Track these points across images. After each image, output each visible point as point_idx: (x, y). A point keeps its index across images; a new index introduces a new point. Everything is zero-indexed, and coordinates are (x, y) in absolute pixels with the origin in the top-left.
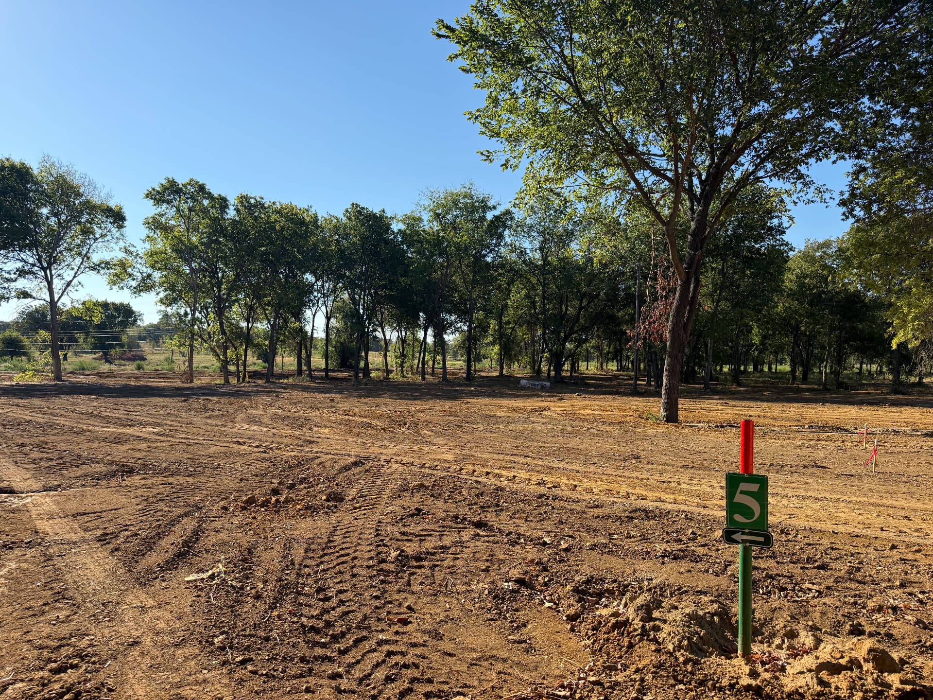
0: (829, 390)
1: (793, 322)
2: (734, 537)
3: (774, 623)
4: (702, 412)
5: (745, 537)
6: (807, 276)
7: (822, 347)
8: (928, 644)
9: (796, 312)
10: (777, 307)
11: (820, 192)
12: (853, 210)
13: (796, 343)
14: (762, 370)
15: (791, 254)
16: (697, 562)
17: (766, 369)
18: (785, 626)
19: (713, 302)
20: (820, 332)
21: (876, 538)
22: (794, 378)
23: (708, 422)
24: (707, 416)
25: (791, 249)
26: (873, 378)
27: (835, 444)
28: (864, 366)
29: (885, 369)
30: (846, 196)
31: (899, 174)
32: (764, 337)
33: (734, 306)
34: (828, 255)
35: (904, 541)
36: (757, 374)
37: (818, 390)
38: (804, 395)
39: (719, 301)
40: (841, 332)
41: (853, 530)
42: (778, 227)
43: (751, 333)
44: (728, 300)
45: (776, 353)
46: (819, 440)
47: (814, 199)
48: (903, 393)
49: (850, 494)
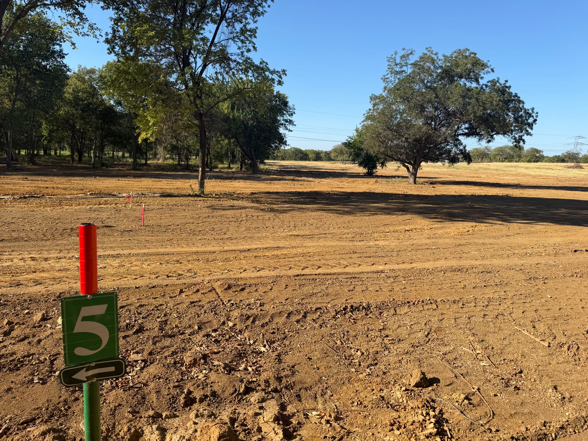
0: (96, 168)
1: (71, 122)
2: (76, 376)
3: (117, 431)
4: (6, 186)
5: (91, 373)
6: (80, 91)
7: (91, 140)
8: (241, 390)
9: (73, 115)
11: (92, 29)
12: (114, 48)
13: (73, 137)
14: (50, 154)
15: (68, 73)
16: (18, 369)
17: (53, 153)
18: (129, 429)
20: (89, 130)
21: (167, 285)
22: (73, 160)
23: (13, 195)
24: (11, 189)
25: (68, 70)
26: (120, 160)
27: (112, 206)
28: (115, 153)
29: (127, 155)
30: (110, 36)
31: (144, 27)
32: (51, 131)
33: (28, 106)
34: (93, 79)
35: (185, 284)
36: (47, 157)
37: (90, 168)
38: (81, 171)
39: (15, 101)
40: (103, 131)
41: (148, 281)
42: (59, 52)
43: (41, 127)
44: (22, 101)
45: (59, 142)
46: (100, 204)
47: (88, 33)
48: (138, 170)
49: (136, 248)
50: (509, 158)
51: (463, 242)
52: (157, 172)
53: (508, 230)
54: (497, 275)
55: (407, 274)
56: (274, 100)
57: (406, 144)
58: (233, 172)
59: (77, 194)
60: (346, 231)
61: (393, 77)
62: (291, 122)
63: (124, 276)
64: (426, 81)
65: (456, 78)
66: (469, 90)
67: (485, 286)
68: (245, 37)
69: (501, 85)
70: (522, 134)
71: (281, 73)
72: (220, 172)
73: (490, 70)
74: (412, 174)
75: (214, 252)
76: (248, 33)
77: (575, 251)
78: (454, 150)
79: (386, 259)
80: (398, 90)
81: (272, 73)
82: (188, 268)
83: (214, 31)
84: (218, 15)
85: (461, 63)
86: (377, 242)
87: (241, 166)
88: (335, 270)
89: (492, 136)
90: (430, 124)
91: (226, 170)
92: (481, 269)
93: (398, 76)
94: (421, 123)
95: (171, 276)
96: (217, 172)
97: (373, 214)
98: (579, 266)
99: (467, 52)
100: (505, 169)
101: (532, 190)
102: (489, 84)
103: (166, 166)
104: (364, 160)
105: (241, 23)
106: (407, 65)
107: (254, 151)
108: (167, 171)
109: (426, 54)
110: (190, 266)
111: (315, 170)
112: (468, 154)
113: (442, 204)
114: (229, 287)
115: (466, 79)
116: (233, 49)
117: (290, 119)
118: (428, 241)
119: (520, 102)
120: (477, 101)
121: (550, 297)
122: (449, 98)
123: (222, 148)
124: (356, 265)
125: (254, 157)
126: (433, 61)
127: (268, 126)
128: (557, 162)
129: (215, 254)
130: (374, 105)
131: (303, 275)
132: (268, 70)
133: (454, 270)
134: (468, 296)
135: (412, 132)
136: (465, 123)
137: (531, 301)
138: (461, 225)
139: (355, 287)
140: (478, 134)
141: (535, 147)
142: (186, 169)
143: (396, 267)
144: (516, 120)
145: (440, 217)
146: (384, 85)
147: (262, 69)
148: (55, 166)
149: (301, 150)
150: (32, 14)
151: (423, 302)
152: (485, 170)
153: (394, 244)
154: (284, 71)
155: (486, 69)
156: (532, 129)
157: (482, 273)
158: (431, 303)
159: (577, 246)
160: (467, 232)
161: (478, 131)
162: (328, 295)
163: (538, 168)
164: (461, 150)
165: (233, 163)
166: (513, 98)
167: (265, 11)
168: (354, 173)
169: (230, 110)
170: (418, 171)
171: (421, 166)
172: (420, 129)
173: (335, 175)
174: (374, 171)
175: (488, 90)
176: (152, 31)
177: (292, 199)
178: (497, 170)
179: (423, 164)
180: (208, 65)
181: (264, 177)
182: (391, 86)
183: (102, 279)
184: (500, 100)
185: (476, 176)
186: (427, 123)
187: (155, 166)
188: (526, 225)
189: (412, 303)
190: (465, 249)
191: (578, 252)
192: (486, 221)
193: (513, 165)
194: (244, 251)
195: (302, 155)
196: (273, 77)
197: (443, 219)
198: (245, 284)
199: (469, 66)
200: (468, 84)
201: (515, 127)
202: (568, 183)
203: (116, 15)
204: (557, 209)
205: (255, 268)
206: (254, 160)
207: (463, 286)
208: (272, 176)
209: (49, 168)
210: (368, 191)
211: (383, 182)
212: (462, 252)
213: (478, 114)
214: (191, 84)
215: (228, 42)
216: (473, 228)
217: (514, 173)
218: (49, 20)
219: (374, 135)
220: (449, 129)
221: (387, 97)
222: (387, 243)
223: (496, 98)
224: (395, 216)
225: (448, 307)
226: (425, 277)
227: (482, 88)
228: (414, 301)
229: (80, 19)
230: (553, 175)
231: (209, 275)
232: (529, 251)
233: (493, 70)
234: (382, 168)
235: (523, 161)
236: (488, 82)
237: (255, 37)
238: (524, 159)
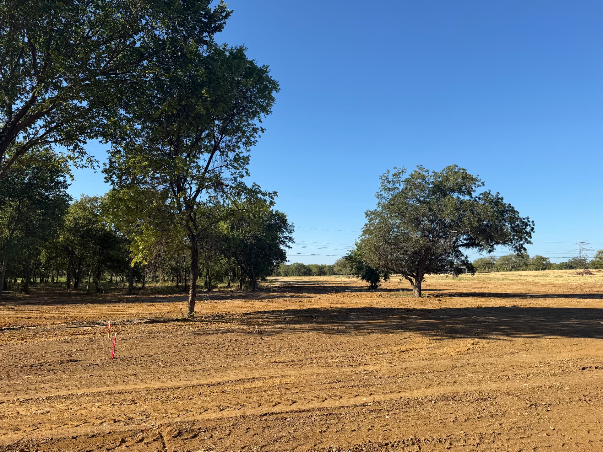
0: (91, 294)
1: (70, 249)
6: (81, 218)
7: (88, 266)
9: (72, 242)
10: (59, 238)
11: (91, 161)
12: (111, 177)
13: (71, 262)
14: (47, 281)
15: (70, 202)
17: (50, 280)
19: (9, 230)
20: (87, 256)
21: (110, 433)
22: (69, 286)
25: (71, 199)
26: (118, 285)
27: (89, 336)
28: (113, 277)
29: (125, 279)
30: (107, 167)
31: (139, 158)
32: (49, 259)
33: (27, 235)
34: (95, 206)
35: (131, 430)
36: (43, 284)
37: (83, 294)
38: (73, 298)
39: (14, 230)
40: (100, 256)
41: (91, 428)
42: (63, 183)
43: (40, 254)
44: (21, 230)
45: (57, 269)
46: (77, 335)
47: (86, 165)
48: (134, 294)
49: (94, 386)
50: (515, 267)
51: (460, 363)
52: (152, 296)
53: (512, 347)
54: (494, 403)
55: (392, 406)
56: (273, 219)
57: (406, 257)
58: (232, 291)
59: (59, 324)
60: (334, 354)
61: (386, 193)
62: (290, 239)
63: (66, 422)
64: (418, 196)
65: (448, 193)
66: (462, 203)
67: (478, 418)
68: (239, 164)
69: (493, 196)
70: (522, 243)
71: (273, 194)
72: (219, 291)
73: (480, 184)
74: (416, 286)
75: (178, 388)
76: (241, 160)
77: (584, 369)
78: (456, 261)
79: (373, 388)
80: (392, 205)
81: (264, 195)
82: (142, 409)
83: (208, 160)
84: (212, 146)
85: (451, 179)
86: (367, 367)
87: (241, 284)
88: (311, 406)
89: (492, 246)
90: (428, 237)
91: (225, 289)
92: (476, 396)
93: (391, 193)
94: (418, 236)
95: (118, 421)
96: (215, 292)
97: (369, 333)
98: (587, 388)
99: (456, 168)
100: (513, 278)
101: (541, 299)
102: (481, 196)
103: (163, 289)
104: (366, 273)
105: (235, 151)
106: (399, 183)
107: (254, 268)
108: (163, 294)
109: (417, 172)
110: (145, 407)
111: (317, 285)
112: (471, 264)
113: (446, 319)
114: (180, 434)
115: (459, 192)
116: (226, 175)
117: (290, 236)
118: (423, 363)
119: (514, 212)
120: (472, 213)
121: (552, 429)
122: (443, 211)
123: (222, 267)
124: (337, 398)
125: (254, 275)
126: (423, 178)
127: (267, 244)
128: (566, 268)
129: (178, 391)
130: (370, 221)
131: (272, 414)
132: (260, 192)
133: (446, 398)
134: (458, 432)
135: (410, 244)
136: (463, 234)
137: (530, 435)
138: (462, 343)
139: (328, 427)
140: (478, 245)
141: (540, 255)
142: (183, 291)
143: (382, 398)
144: (513, 229)
145: (440, 334)
146: (378, 201)
147: (255, 191)
148: (48, 293)
149: (304, 265)
150: (41, 149)
151: (404, 442)
152: (493, 280)
153: (385, 368)
154: (275, 192)
155: (477, 183)
156: (531, 238)
157: (476, 400)
158: (413, 444)
159: (586, 363)
160: (468, 350)
161: (477, 241)
162: (294, 439)
163: (547, 276)
164: (463, 261)
165: (233, 282)
166: (507, 208)
167: (256, 141)
168: (358, 287)
169: (229, 231)
170: (422, 283)
171: (424, 278)
172: (418, 241)
173: (338, 290)
174: (378, 284)
175: (481, 202)
176: (146, 161)
177: (285, 318)
178: (505, 279)
179: (426, 275)
180: (201, 190)
181: (263, 295)
182: (385, 202)
183: (38, 428)
184: (494, 211)
185: (484, 286)
186: (425, 236)
187: (152, 290)
188: (532, 339)
189: (390, 445)
190: (461, 371)
191: (587, 370)
192: (490, 337)
193: (521, 274)
194: (214, 385)
195: (305, 270)
196: (265, 198)
197: (444, 336)
198: (199, 429)
199: (460, 180)
200: (462, 197)
201: (513, 236)
202: (580, 291)
203: (113, 148)
204: (567, 319)
205: (219, 406)
206: (254, 278)
207: (453, 419)
208: (272, 294)
209: (41, 296)
210: (369, 306)
211: (387, 296)
212: (458, 375)
213: (474, 225)
214: (184, 208)
215: (221, 169)
216: (474, 346)
217: (523, 282)
218: (56, 154)
219: (372, 249)
220: (448, 240)
221: (382, 212)
222: (378, 367)
223: (490, 209)
224: (393, 334)
225: (432, 448)
226: (413, 409)
227: (475, 200)
228: (393, 442)
229: (79, 153)
230: (562, 282)
231: (163, 417)
232: (533, 371)
233: (483, 184)
234: (386, 281)
235: (530, 270)
236: (480, 195)
237: (248, 164)
238: (531, 267)
